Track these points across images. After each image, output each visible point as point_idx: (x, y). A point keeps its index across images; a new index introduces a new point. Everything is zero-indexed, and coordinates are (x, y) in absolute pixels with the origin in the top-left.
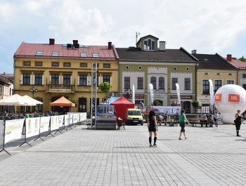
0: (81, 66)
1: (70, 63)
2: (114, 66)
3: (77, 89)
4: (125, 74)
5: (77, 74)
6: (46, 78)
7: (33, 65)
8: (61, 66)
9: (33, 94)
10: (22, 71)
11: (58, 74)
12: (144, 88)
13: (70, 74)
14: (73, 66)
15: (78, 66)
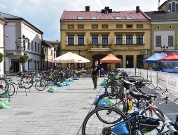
0: (117, 27)
1: (107, 25)
2: (146, 26)
3: (114, 48)
4: (156, 33)
5: (114, 34)
6: (88, 38)
7: (76, 28)
8: (100, 28)
9: (79, 52)
10: (67, 33)
11: (97, 35)
12: (174, 45)
13: (108, 34)
14: (110, 28)
15: (114, 27)
